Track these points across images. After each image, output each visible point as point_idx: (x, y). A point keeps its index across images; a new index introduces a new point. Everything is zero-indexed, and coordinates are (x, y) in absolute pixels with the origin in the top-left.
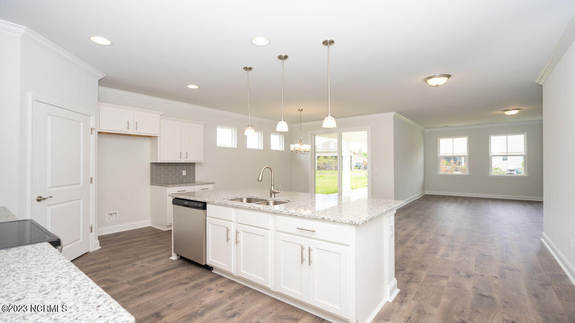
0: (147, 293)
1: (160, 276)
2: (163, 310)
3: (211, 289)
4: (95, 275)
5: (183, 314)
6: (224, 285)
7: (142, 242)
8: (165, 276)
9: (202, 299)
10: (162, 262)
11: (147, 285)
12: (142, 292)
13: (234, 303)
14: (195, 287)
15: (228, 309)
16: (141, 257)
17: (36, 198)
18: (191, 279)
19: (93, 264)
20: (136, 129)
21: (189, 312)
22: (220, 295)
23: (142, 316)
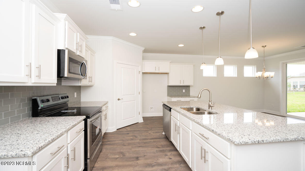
0: (142, 146)
1: (152, 140)
2: (141, 157)
3: (167, 155)
4: (133, 133)
5: (146, 163)
6: (174, 155)
7: (158, 123)
8: (154, 141)
9: (159, 159)
10: (158, 134)
11: (145, 143)
12: (140, 145)
13: (171, 168)
14: (161, 151)
15: (166, 169)
16: (153, 129)
17: (117, 99)
18: (163, 146)
19: (136, 128)
20: (159, 70)
21: (149, 162)
22: (168, 160)
23: (133, 156)
